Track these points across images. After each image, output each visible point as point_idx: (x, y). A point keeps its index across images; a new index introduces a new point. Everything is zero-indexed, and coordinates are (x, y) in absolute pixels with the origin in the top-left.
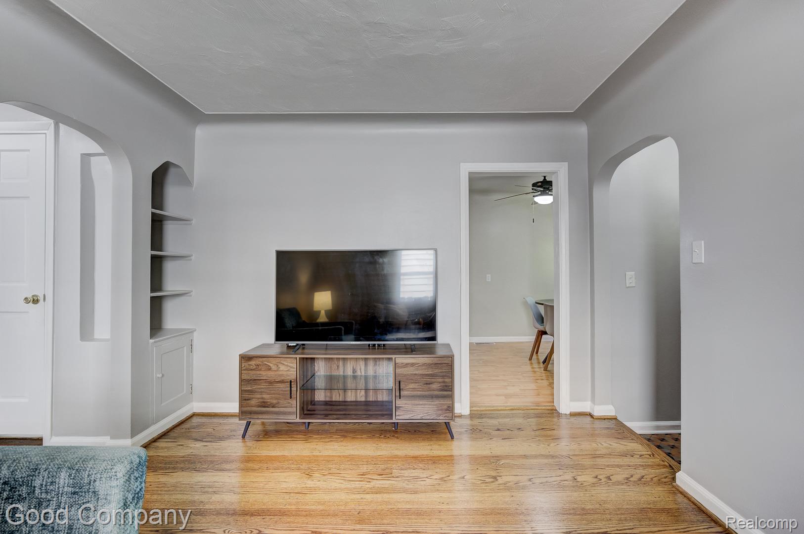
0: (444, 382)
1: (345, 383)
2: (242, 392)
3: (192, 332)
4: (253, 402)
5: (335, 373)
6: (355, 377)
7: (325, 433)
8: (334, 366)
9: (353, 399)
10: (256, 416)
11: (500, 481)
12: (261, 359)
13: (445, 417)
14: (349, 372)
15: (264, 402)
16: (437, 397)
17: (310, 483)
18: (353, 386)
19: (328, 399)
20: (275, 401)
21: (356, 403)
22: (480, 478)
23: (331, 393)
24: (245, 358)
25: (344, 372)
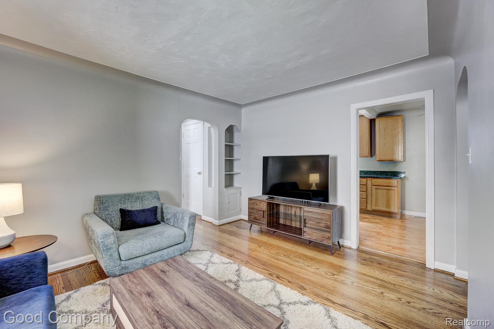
0: (327, 224)
1: (291, 217)
2: (249, 212)
3: (241, 188)
4: (252, 217)
5: (287, 212)
6: (295, 215)
7: (279, 237)
8: (287, 209)
9: (295, 226)
10: (254, 223)
11: (335, 276)
12: (255, 201)
13: (327, 242)
14: (293, 213)
15: (255, 218)
16: (323, 231)
17: (258, 249)
18: (295, 220)
19: (284, 224)
20: (259, 218)
21: (296, 228)
22: (326, 272)
23: (286, 220)
24: (250, 199)
25: (291, 212)
